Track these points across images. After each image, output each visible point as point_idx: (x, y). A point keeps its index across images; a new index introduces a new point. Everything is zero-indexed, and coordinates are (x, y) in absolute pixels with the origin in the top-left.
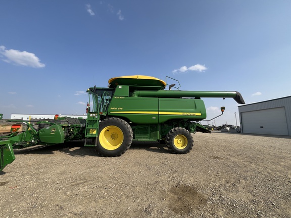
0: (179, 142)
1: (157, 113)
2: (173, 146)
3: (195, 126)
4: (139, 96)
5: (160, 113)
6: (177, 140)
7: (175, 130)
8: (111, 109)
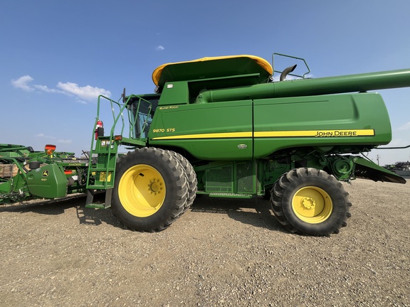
0: (307, 204)
1: (249, 134)
2: (289, 215)
3: (351, 164)
4: (209, 100)
5: (257, 134)
6: (300, 198)
7: (295, 174)
8: (154, 131)
